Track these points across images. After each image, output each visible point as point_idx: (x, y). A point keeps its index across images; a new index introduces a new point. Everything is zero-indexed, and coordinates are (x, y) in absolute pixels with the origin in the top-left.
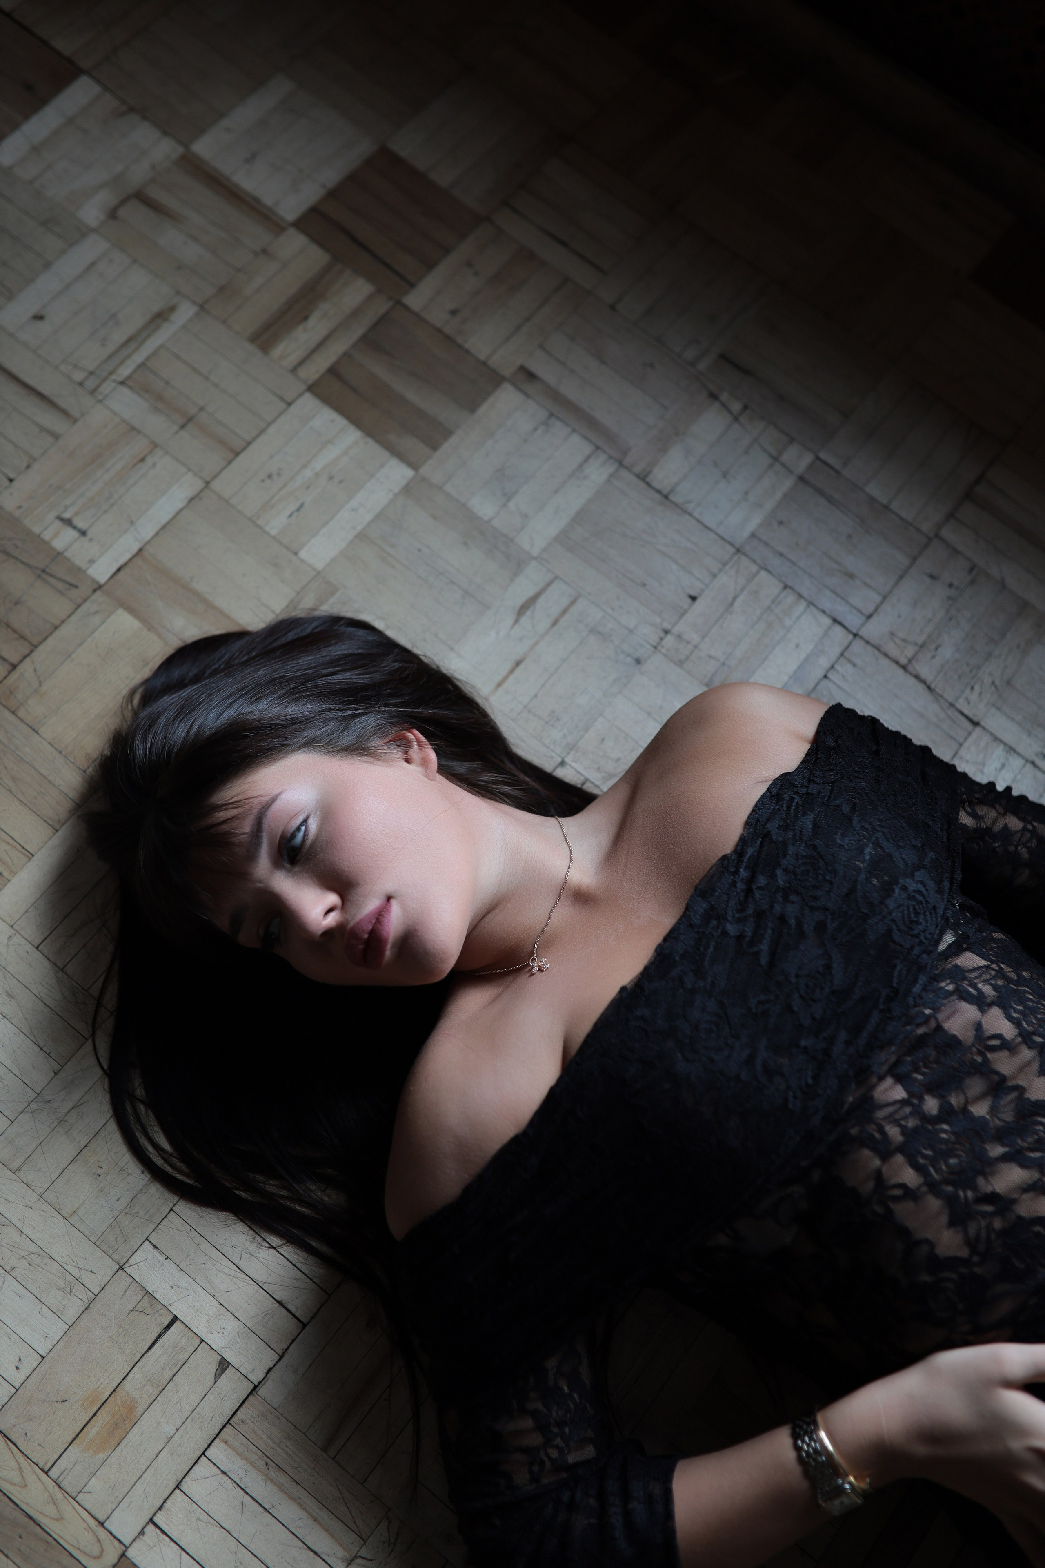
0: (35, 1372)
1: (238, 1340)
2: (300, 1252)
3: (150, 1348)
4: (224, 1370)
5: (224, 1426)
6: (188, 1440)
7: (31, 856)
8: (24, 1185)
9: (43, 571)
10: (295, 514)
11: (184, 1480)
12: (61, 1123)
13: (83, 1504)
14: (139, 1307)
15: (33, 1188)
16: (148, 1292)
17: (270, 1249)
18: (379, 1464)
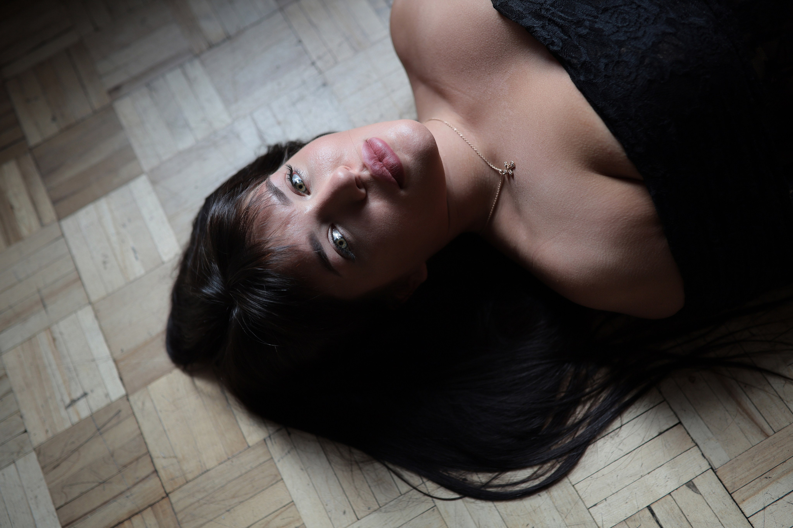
1: (677, 469)
2: (630, 410)
4: (694, 486)
5: (732, 498)
6: (735, 525)
7: (292, 503)
9: (98, 430)
10: (137, 255)
16: (624, 520)
17: (623, 428)
18: (788, 405)
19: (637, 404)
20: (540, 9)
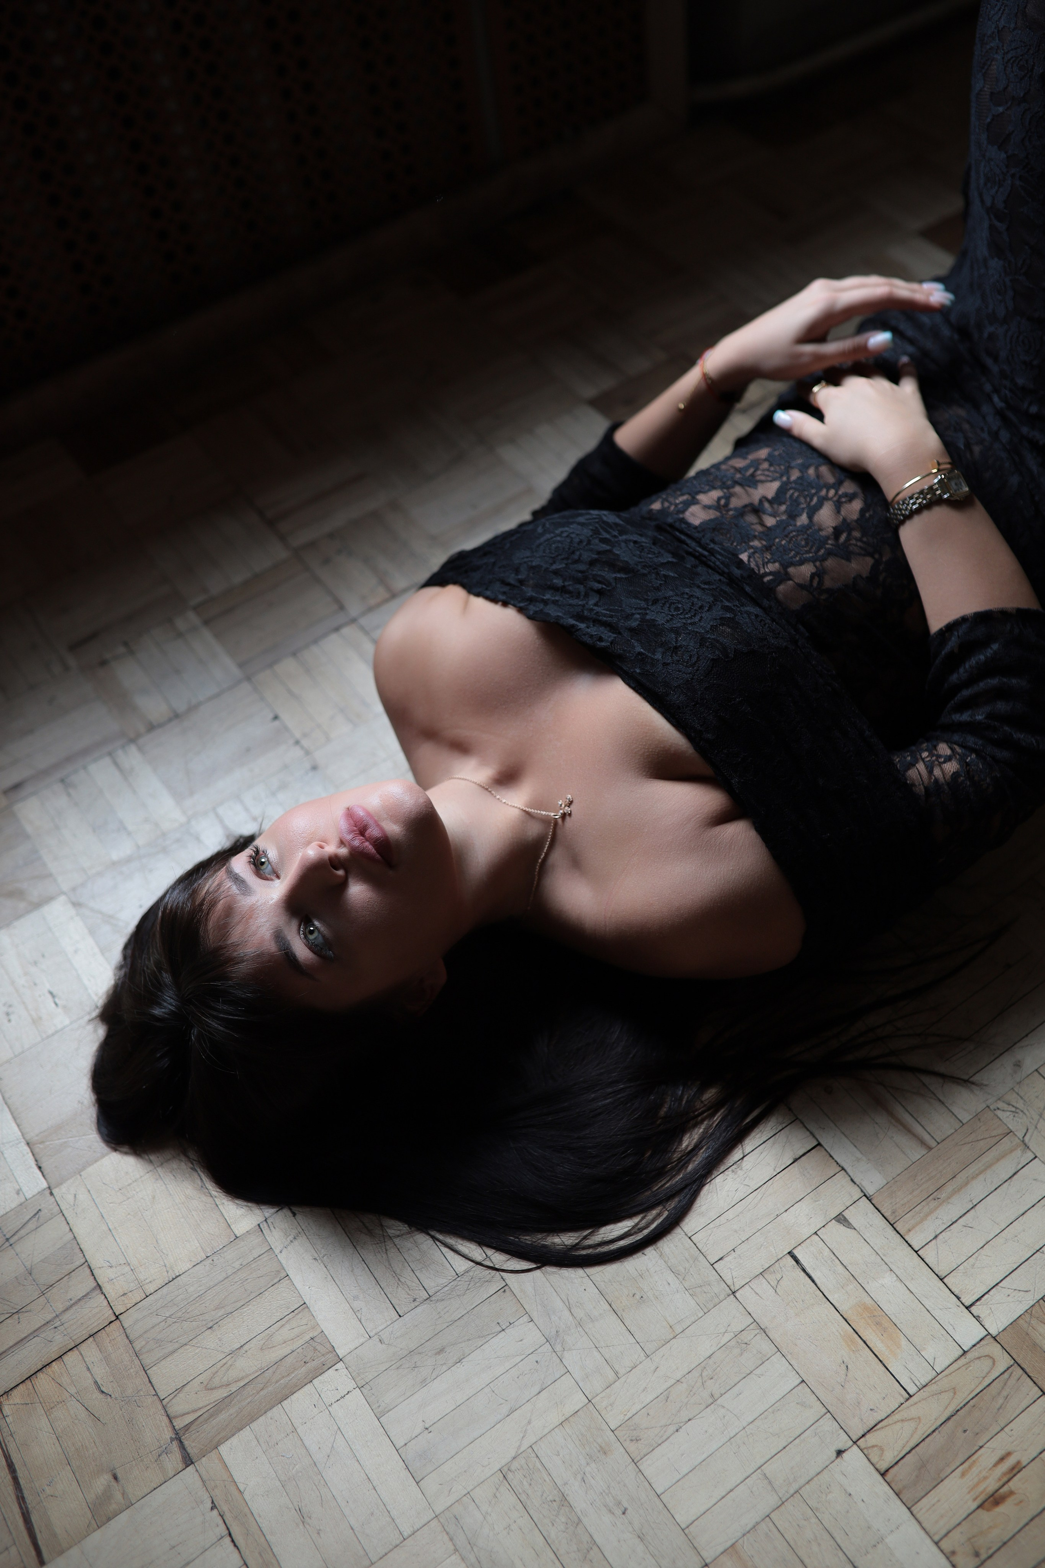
0: (815, 1391)
1: (821, 1202)
2: (753, 1134)
3: (813, 1281)
4: (846, 1220)
5: (895, 1229)
6: (901, 1263)
7: (305, 1305)
8: (633, 1370)
9: (7, 1240)
10: (57, 1000)
11: (936, 1273)
12: (581, 1324)
13: (944, 1366)
14: (774, 1283)
15: (638, 1363)
16: (761, 1273)
17: (745, 1159)
18: (950, 1108)
19: (761, 1127)
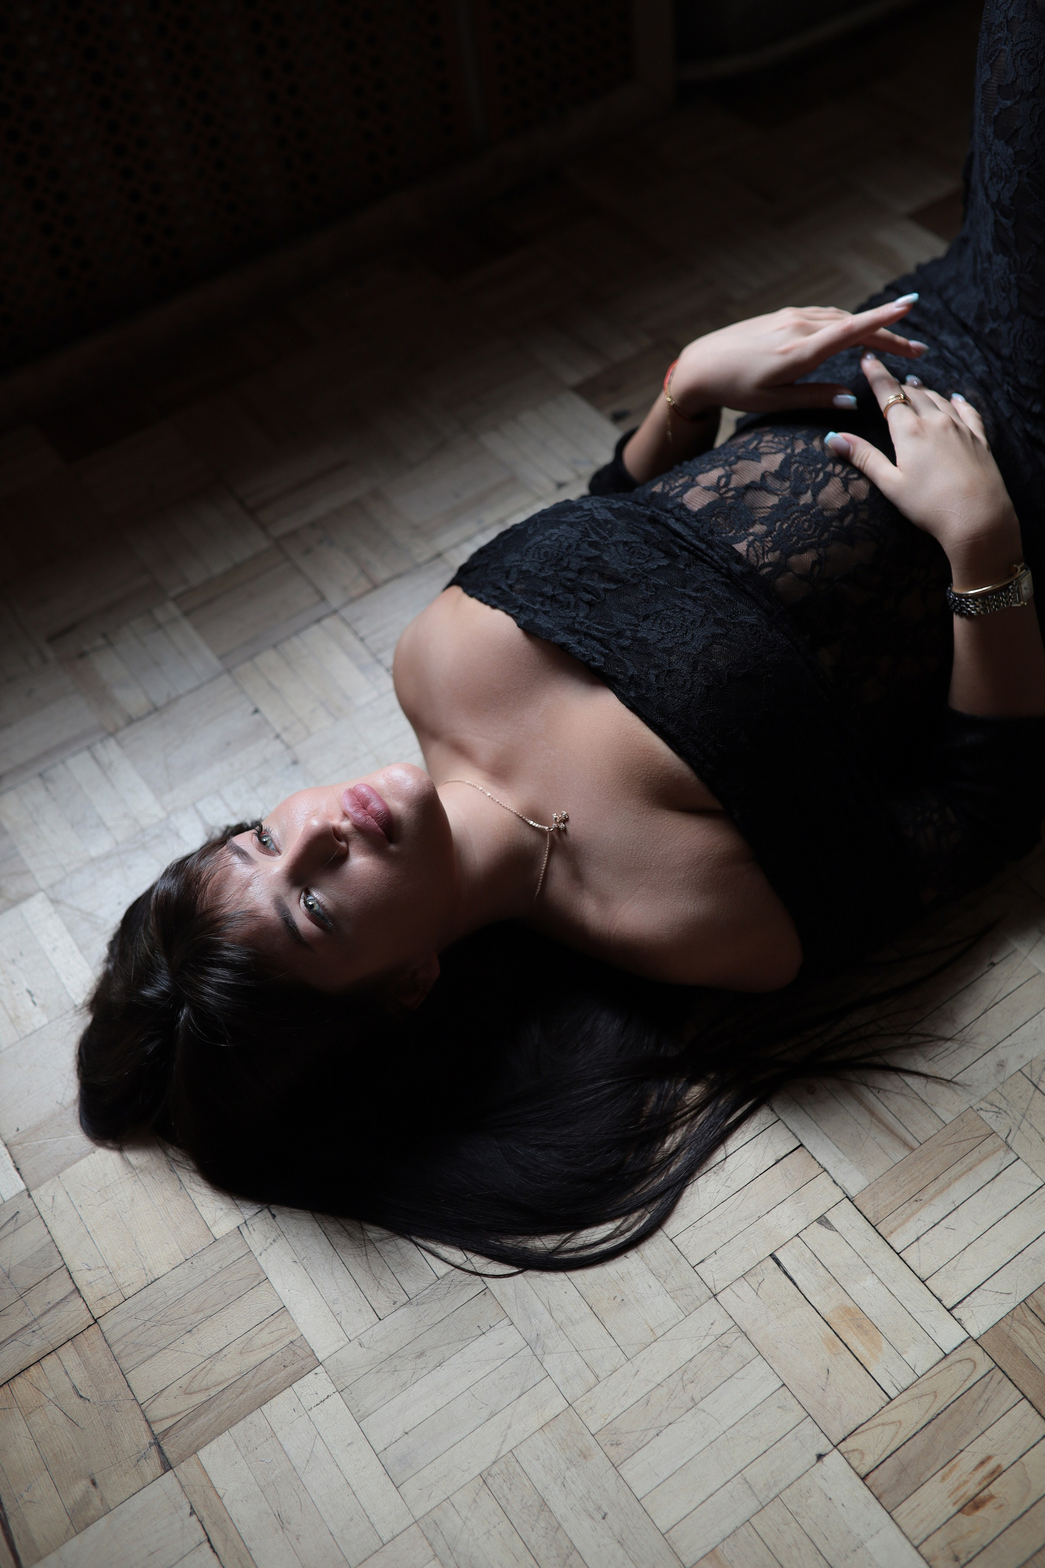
0: (796, 1395)
1: (803, 1203)
2: (737, 1133)
3: (795, 1284)
4: (827, 1222)
5: (877, 1231)
6: (883, 1265)
7: (284, 1308)
8: (614, 1374)
11: (918, 1275)
12: (562, 1327)
13: (925, 1370)
14: (755, 1286)
15: (619, 1366)
16: (742, 1276)
17: (728, 1160)
18: (933, 1109)
20: (573, 623)
